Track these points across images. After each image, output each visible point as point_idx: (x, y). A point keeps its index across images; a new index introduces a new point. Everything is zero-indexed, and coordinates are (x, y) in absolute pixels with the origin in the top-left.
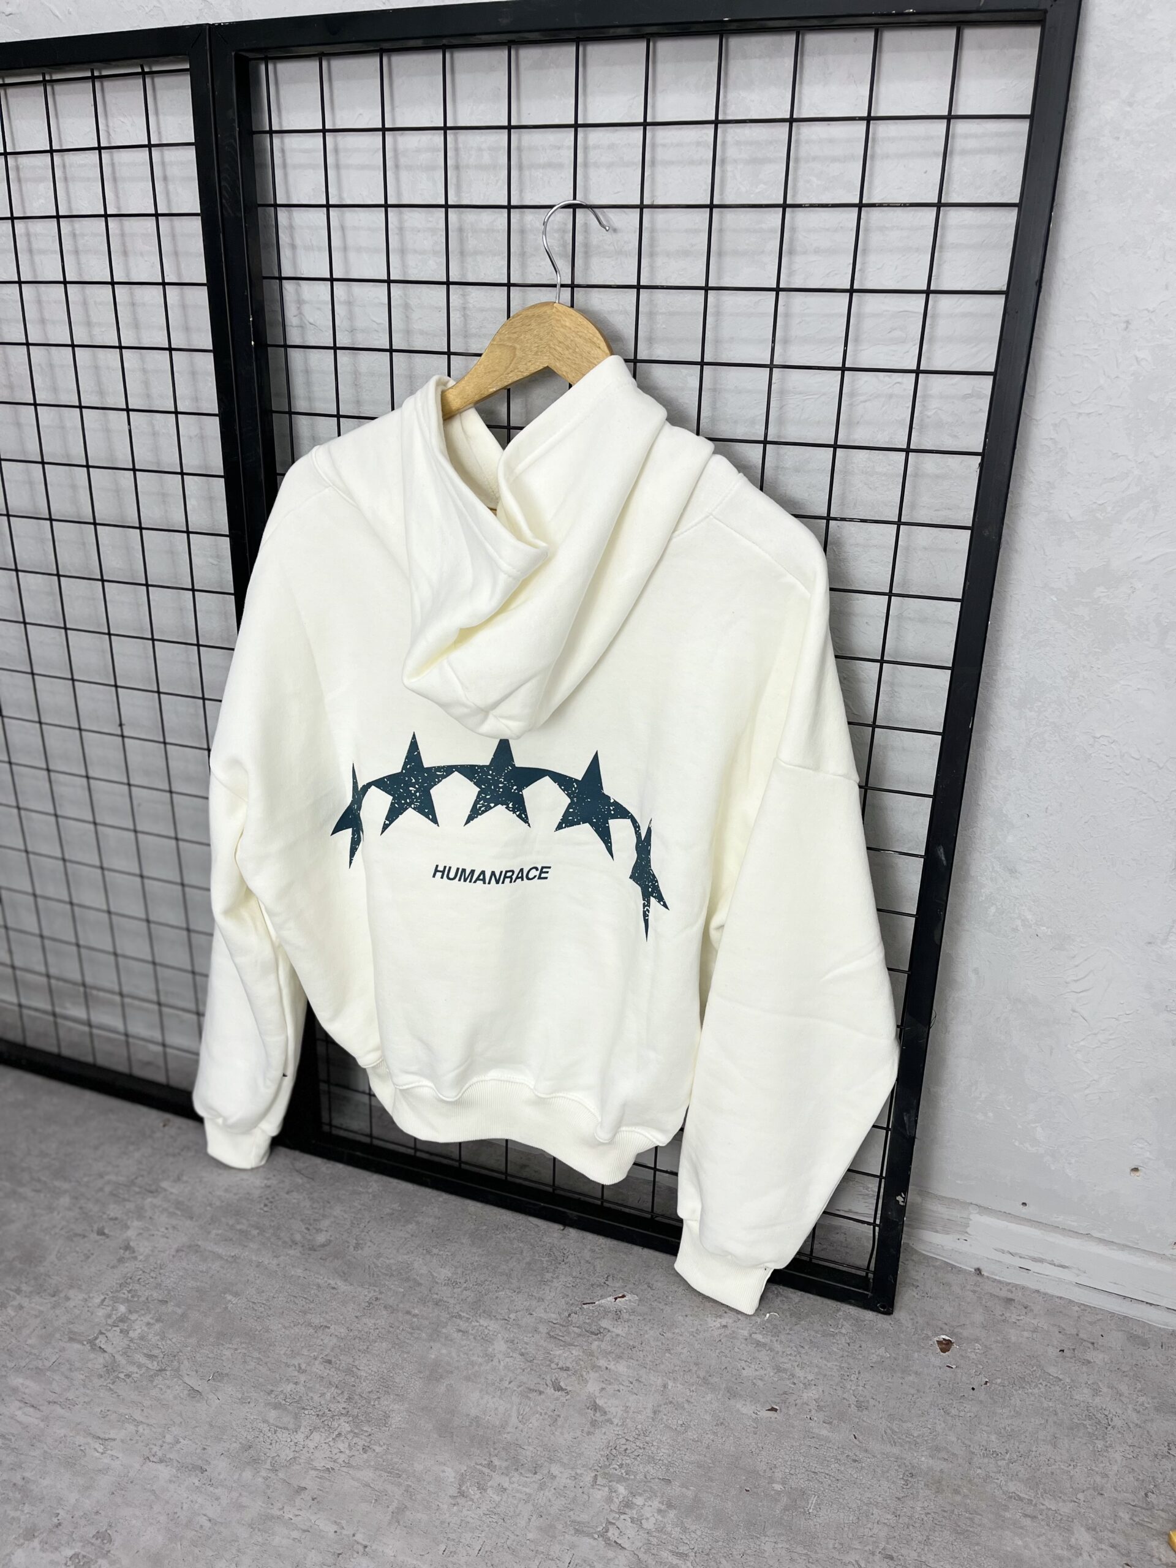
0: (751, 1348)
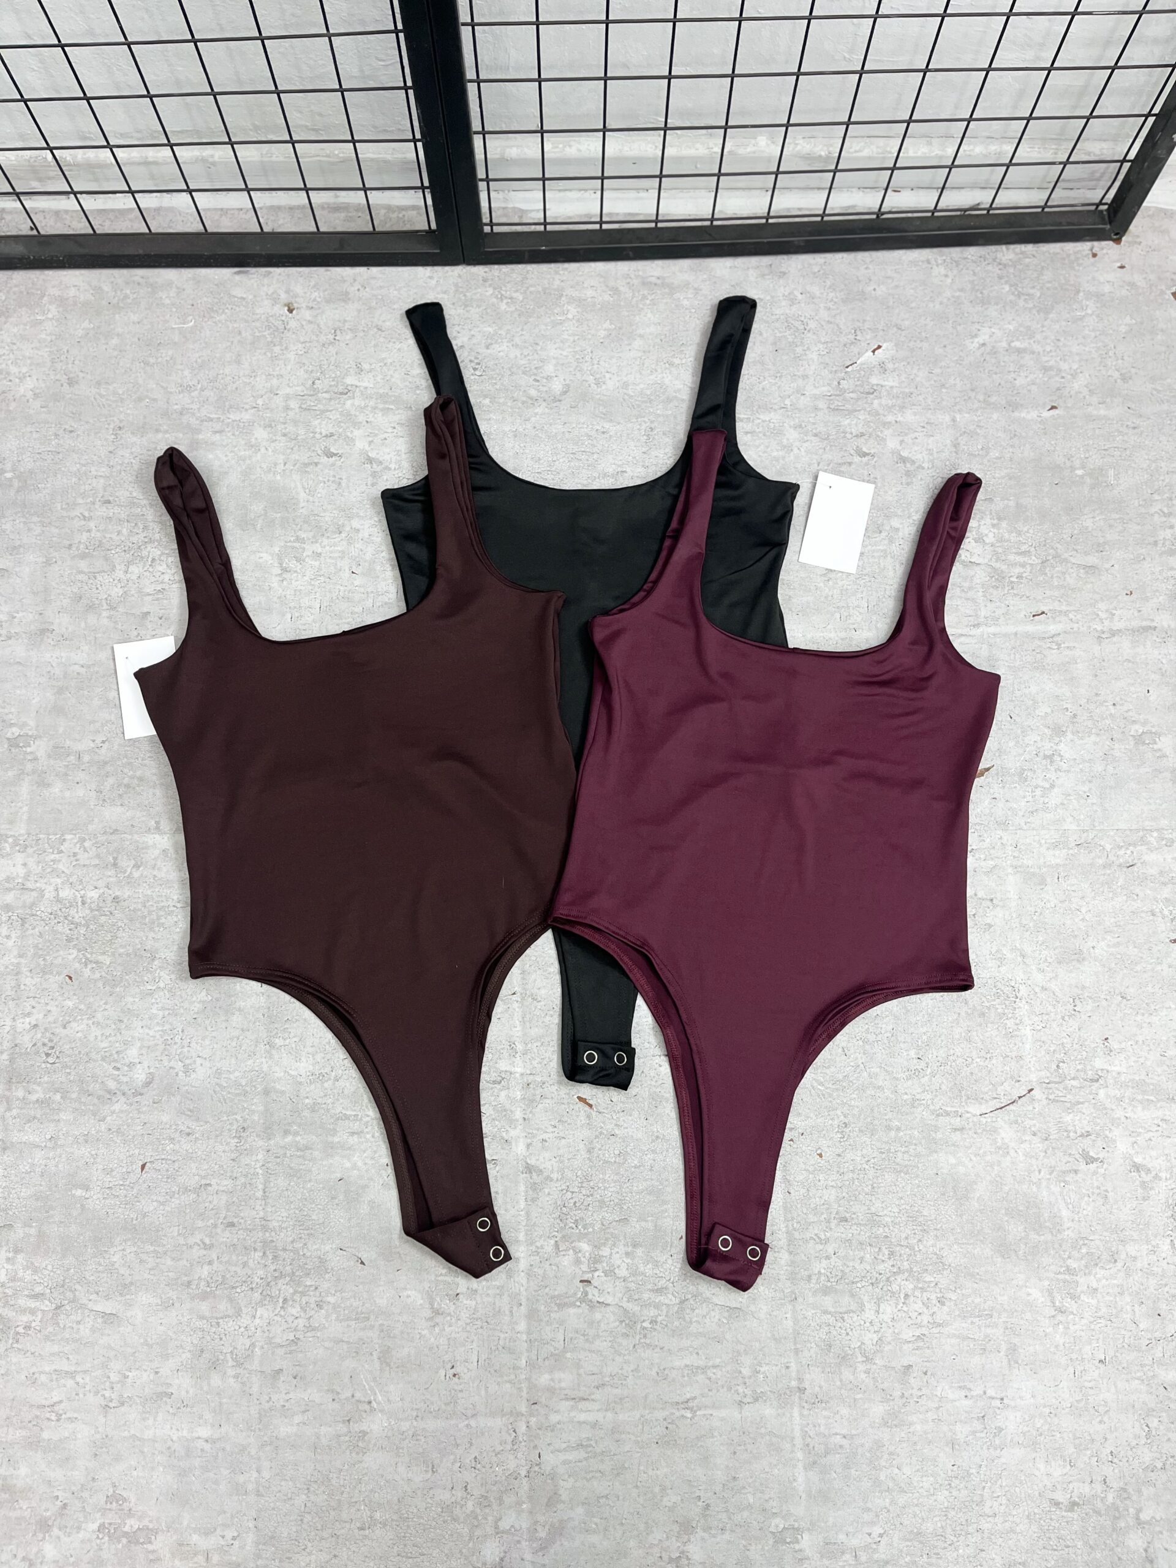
0: (1013, 357)
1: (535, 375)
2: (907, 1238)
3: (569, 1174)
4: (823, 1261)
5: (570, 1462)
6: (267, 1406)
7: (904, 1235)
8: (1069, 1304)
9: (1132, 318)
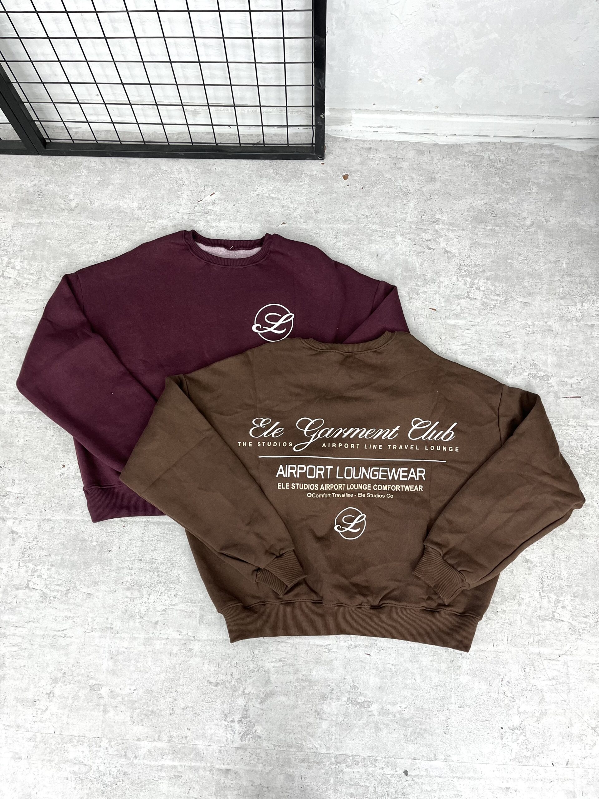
0: (270, 201)
1: (65, 198)
2: (166, 569)
3: (29, 535)
4: (129, 576)
5: (12, 651)
7: (164, 568)
9: (323, 186)
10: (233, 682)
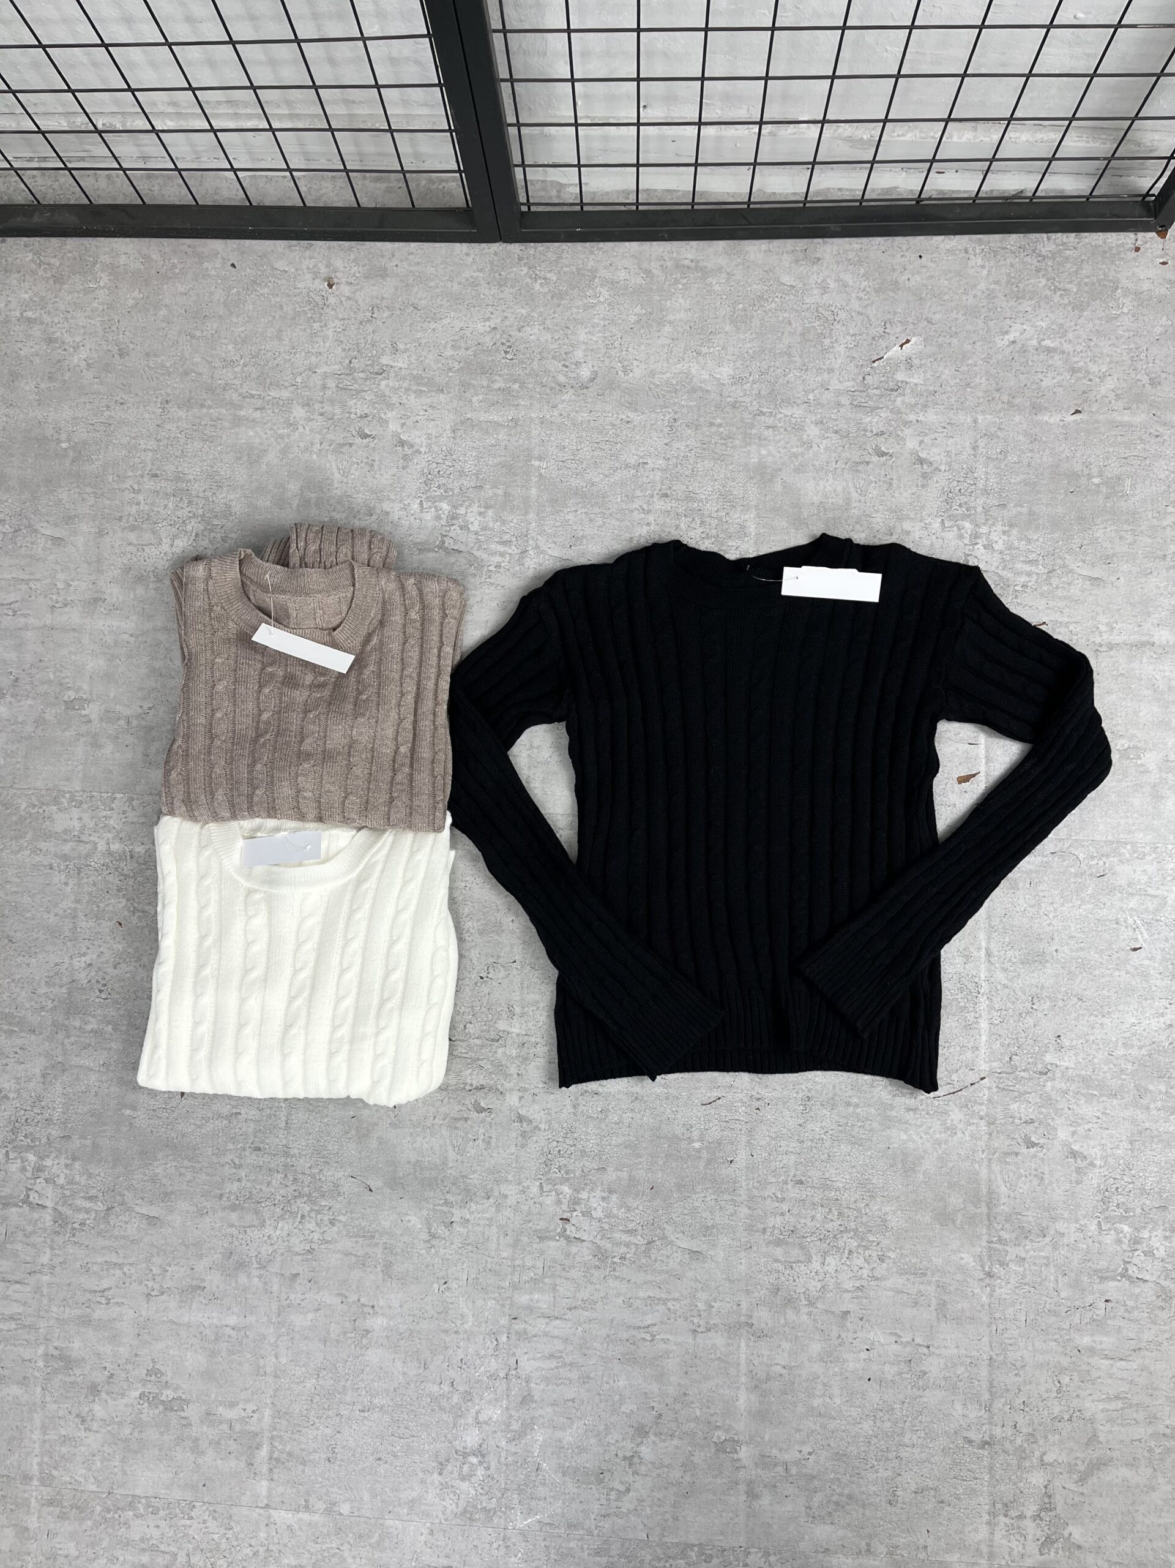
0: (1043, 356)
1: (565, 360)
2: (855, 1202)
3: (555, 1125)
4: (778, 1217)
5: (543, 1369)
6: (285, 1303)
7: (853, 1199)
8: (997, 1269)
9: (1168, 319)
10: (1019, 1441)
